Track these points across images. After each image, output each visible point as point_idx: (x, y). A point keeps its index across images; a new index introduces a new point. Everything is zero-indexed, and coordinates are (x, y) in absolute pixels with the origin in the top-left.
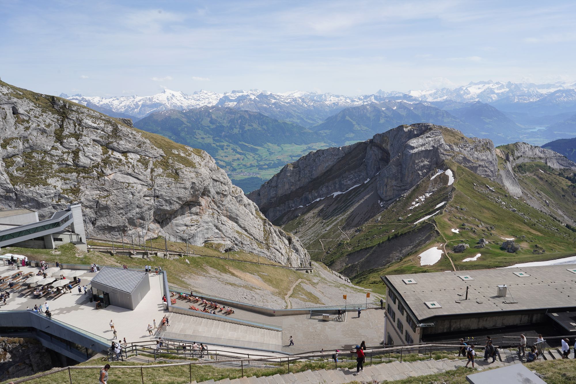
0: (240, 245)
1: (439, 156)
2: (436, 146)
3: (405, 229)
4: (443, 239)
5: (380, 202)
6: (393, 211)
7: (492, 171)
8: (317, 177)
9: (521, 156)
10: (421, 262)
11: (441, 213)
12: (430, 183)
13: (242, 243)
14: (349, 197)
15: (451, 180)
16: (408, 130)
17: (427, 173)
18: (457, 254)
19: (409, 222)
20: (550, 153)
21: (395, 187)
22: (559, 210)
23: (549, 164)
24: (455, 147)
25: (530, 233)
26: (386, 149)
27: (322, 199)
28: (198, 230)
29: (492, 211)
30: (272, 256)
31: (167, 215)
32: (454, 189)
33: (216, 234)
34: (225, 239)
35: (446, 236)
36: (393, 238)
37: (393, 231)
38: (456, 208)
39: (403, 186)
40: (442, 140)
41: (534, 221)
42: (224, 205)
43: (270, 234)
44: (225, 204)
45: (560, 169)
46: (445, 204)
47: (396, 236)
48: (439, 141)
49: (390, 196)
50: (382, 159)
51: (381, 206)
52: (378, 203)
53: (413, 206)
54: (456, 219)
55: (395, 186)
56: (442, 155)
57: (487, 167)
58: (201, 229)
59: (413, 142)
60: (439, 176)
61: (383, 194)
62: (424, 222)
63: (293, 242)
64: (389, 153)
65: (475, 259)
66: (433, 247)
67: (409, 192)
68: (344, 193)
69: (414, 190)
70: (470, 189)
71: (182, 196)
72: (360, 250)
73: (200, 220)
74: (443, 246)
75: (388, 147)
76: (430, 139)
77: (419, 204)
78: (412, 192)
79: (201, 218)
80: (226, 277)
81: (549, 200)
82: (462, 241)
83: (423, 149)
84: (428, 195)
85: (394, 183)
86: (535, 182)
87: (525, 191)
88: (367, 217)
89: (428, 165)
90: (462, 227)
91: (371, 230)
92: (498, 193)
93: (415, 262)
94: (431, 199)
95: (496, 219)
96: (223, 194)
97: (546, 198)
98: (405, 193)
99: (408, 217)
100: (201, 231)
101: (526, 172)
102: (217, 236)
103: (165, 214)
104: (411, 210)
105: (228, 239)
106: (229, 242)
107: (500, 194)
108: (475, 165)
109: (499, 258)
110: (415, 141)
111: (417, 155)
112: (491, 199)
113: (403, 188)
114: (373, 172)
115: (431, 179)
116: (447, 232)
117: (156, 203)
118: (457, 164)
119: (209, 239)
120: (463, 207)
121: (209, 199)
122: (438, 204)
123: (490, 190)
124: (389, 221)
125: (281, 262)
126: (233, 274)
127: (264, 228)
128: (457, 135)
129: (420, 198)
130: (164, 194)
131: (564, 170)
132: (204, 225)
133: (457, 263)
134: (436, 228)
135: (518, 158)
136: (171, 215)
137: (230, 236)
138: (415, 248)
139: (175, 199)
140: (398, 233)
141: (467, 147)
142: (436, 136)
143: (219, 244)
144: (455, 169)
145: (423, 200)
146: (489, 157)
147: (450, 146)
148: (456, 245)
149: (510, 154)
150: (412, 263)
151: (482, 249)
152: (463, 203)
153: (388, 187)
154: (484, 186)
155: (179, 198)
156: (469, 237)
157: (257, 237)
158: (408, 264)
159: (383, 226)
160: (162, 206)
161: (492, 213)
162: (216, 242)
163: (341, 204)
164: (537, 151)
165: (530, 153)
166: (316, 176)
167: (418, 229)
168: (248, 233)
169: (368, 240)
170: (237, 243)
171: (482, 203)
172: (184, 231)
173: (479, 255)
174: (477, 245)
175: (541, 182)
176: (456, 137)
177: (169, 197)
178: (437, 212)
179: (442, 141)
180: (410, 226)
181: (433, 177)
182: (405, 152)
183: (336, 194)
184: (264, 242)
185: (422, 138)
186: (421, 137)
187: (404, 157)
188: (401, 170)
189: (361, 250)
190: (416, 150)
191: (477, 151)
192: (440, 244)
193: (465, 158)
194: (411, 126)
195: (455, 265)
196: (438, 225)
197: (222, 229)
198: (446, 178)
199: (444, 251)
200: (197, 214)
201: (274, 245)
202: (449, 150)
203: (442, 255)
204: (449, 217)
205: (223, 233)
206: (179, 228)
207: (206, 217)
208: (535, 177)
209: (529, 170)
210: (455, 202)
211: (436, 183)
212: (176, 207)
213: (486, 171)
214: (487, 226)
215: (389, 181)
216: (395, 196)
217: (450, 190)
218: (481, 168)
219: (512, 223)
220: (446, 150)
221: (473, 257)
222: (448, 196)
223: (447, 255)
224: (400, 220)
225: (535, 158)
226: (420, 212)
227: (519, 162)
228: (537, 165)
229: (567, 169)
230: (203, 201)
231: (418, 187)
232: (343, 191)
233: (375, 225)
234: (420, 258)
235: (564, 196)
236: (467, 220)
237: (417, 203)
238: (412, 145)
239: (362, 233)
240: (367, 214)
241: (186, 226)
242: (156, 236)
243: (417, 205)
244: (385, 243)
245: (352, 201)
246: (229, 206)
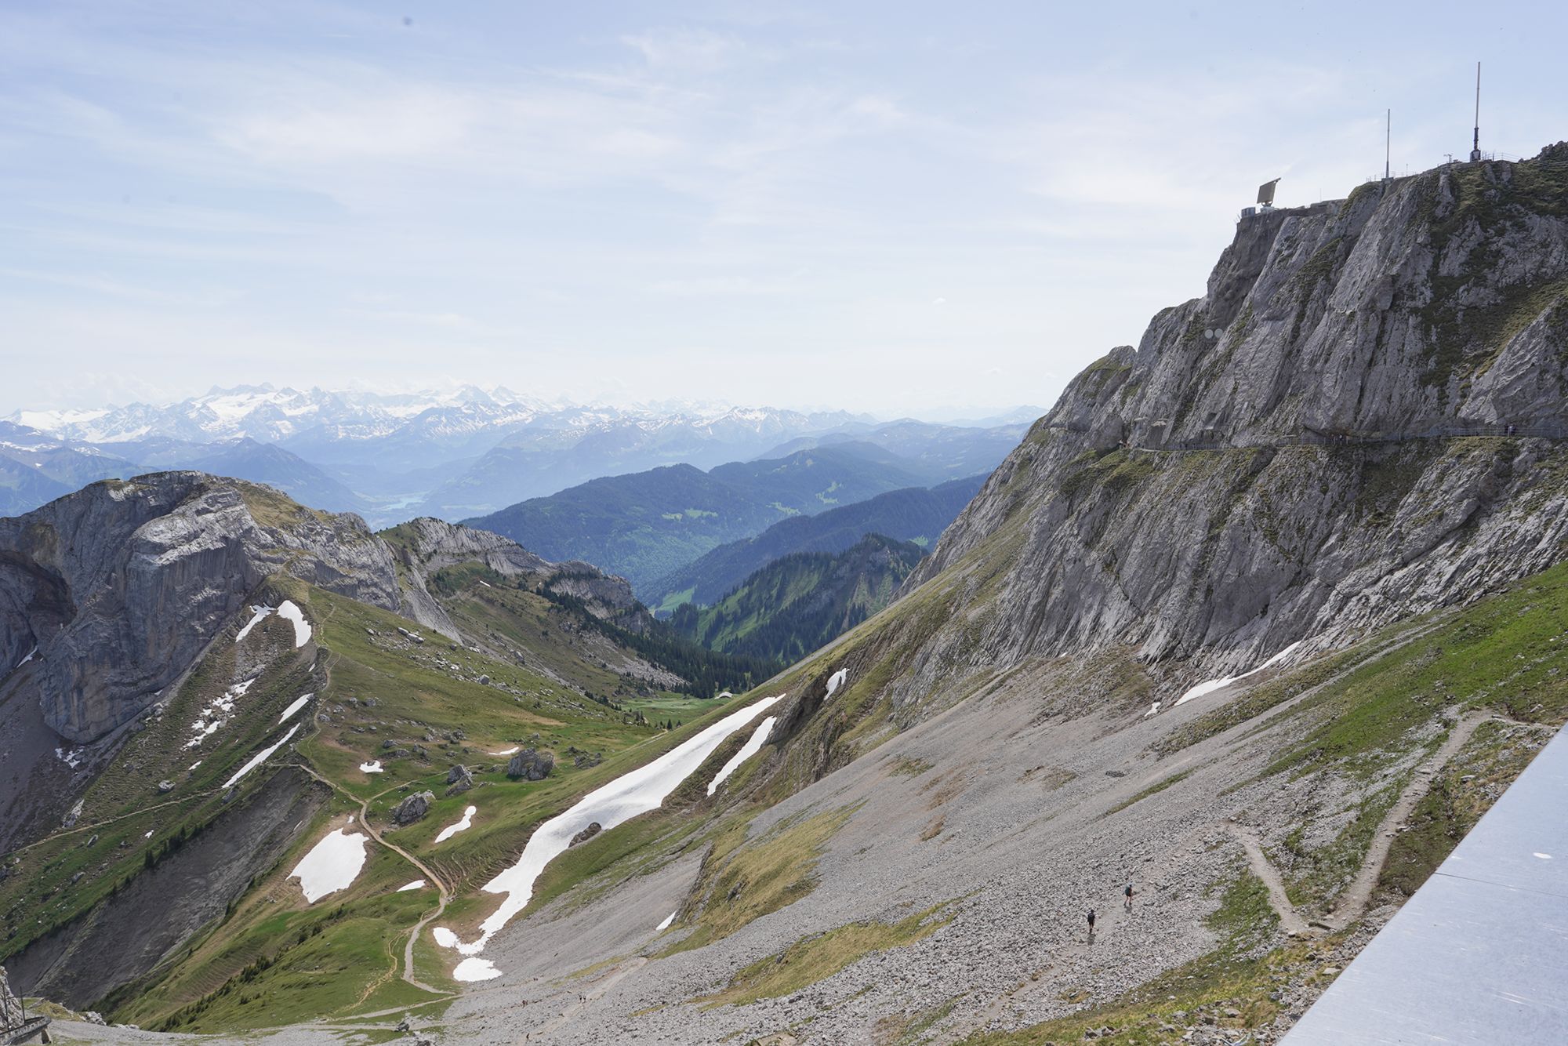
1: (247, 565)
2: (233, 536)
3: (196, 812)
4: (350, 801)
5: (65, 754)
6: (128, 771)
7: (389, 595)
9: (435, 552)
10: (305, 893)
11: (311, 729)
12: (239, 653)
15: (303, 633)
16: (127, 497)
17: (218, 624)
18: (409, 828)
19: (201, 789)
20: (490, 538)
21: (115, 690)
22: (546, 669)
23: (493, 566)
24: (286, 536)
25: (543, 727)
26: (46, 567)
29: (439, 691)
32: (321, 653)
35: (353, 788)
36: (165, 855)
37: (149, 834)
38: (349, 704)
39: (145, 678)
40: (248, 517)
41: (533, 696)
45: (517, 575)
46: (310, 701)
47: (177, 845)
48: (238, 520)
49: (98, 724)
50: (36, 605)
51: (72, 765)
52: (56, 759)
53: (198, 733)
54: (361, 736)
55: (116, 684)
56: (257, 562)
57: (375, 585)
59: (158, 531)
60: (262, 626)
61: (69, 722)
62: (262, 769)
64: (63, 581)
65: (465, 824)
66: (328, 833)
67: (173, 694)
69: (188, 683)
70: (363, 645)
72: (27, 947)
74: (357, 820)
75: (59, 560)
76: (210, 516)
77: (216, 723)
78: (181, 691)
81: (521, 650)
82: (405, 790)
83: (194, 547)
84: (240, 690)
85: (109, 674)
86: (480, 612)
87: (467, 637)
88: (20, 821)
89: (218, 598)
90: (385, 753)
91: (53, 860)
92: (433, 643)
93: (287, 900)
94: (256, 700)
95: (457, 710)
97: (514, 645)
98: (158, 699)
99: (193, 773)
101: (454, 591)
104: (195, 748)
107: (439, 646)
108: (347, 581)
109: (529, 797)
110: (162, 527)
111: (179, 572)
112: (424, 662)
113: (145, 684)
114: (9, 657)
115: (239, 638)
116: (350, 778)
118: (304, 584)
120: (367, 697)
122: (285, 707)
123: (413, 640)
124: (121, 808)
128: (282, 502)
129: (215, 703)
131: (524, 576)
133: (424, 852)
134: (316, 776)
135: (429, 556)
138: (259, 861)
140: (183, 832)
141: (318, 534)
142: (225, 507)
144: (304, 596)
145: (226, 708)
146: (375, 556)
147: (272, 533)
148: (396, 806)
149: (409, 550)
150: (276, 908)
151: (471, 793)
152: (362, 685)
153: (87, 693)
154: (395, 632)
156: (416, 774)
158: (264, 916)
159: (98, 830)
161: (440, 696)
164: (462, 535)
165: (450, 544)
167: (250, 798)
169: (53, 899)
171: (408, 675)
173: (471, 810)
174: (449, 788)
175: (493, 611)
176: (283, 507)
178: (293, 731)
179: (249, 521)
180: (209, 801)
181: (244, 633)
182: (132, 565)
185: (183, 515)
186: (178, 515)
187: (133, 582)
188: (129, 626)
189: (34, 943)
190: (171, 556)
191: (343, 543)
192: (344, 816)
193: (319, 565)
194: (132, 481)
195: (422, 860)
196: (317, 766)
198: (285, 629)
199: (365, 833)
202: (273, 547)
203: (366, 845)
204: (337, 733)
208: (475, 599)
209: (459, 586)
210: (340, 688)
211: (256, 649)
213: (377, 597)
214: (445, 732)
215: (89, 671)
216: (119, 718)
217: (313, 659)
218: (362, 590)
219: (494, 712)
220: (264, 547)
221: (457, 820)
222: (310, 677)
223: (380, 840)
224: (167, 791)
225: (463, 555)
226: (231, 745)
227: (435, 565)
228: (473, 572)
229: (530, 574)
231: (199, 671)
233: (65, 838)
234: (297, 881)
235: (545, 634)
236: (389, 729)
237: (211, 720)
238: (156, 540)
239: (17, 883)
240: (16, 809)
243: (212, 728)
244: (135, 884)
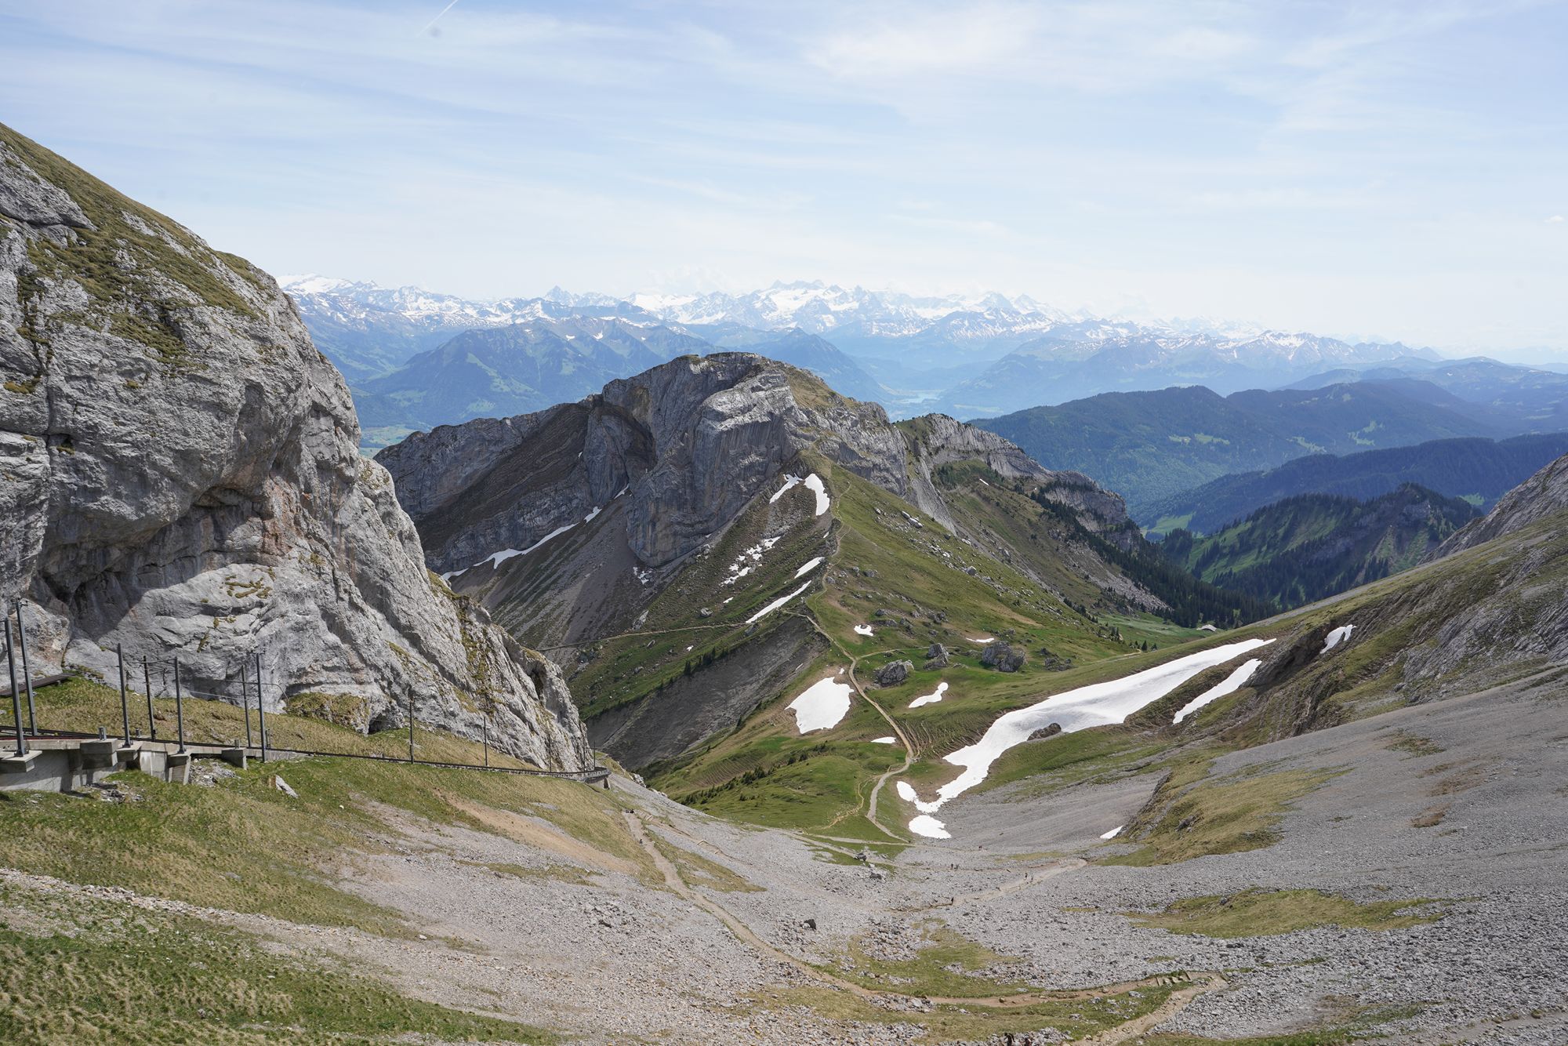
0: (406, 699)
1: (785, 439)
2: (777, 412)
3: (724, 638)
4: (842, 655)
5: (640, 572)
6: (680, 594)
7: (897, 480)
8: (438, 509)
9: (943, 446)
10: (798, 724)
11: (819, 588)
12: (771, 513)
13: (412, 694)
14: (545, 564)
15: (823, 504)
16: (702, 371)
17: (758, 485)
18: (888, 690)
19: (730, 620)
20: (994, 440)
21: (678, 528)
22: (1030, 571)
23: (994, 467)
24: (819, 417)
25: (1020, 624)
26: (640, 422)
27: (458, 573)
28: (265, 632)
29: (929, 574)
30: (505, 738)
31: (116, 553)
32: (835, 524)
33: (330, 653)
34: (363, 676)
35: (847, 645)
36: (699, 667)
37: (690, 648)
38: (852, 571)
39: (700, 522)
40: (791, 398)
41: (1014, 594)
42: (342, 527)
43: (490, 655)
44: (345, 522)
45: (1015, 478)
46: (822, 563)
47: (708, 661)
48: (782, 399)
49: (664, 553)
50: (631, 451)
51: (644, 582)
52: (633, 575)
53: (733, 574)
54: (858, 601)
55: (679, 523)
56: (793, 438)
57: (887, 470)
58: (276, 624)
59: (722, 402)
60: (791, 493)
61: (644, 548)
62: (777, 613)
63: (552, 683)
64: (651, 435)
65: (936, 697)
66: (822, 678)
67: (719, 539)
68: (525, 552)
69: (730, 532)
70: (870, 522)
71: (203, 446)
72: (602, 713)
73: (268, 582)
74: (846, 673)
75: (650, 418)
76: (761, 394)
77: (747, 568)
78: (724, 537)
79: (272, 575)
80: (461, 837)
81: (1009, 549)
82: (889, 655)
83: (747, 419)
84: (768, 544)
85: (675, 515)
86: (977, 508)
87: (961, 529)
88: (606, 618)
89: (760, 464)
90: (876, 620)
91: (624, 653)
92: (930, 530)
93: (784, 726)
94: (779, 555)
95: (944, 594)
96: (340, 473)
97: (1003, 544)
98: (707, 541)
99: (726, 606)
100: (278, 636)
101: (955, 485)
102: (335, 661)
103: (105, 546)
104: (730, 586)
105: (373, 675)
106: (374, 690)
107: (935, 533)
108: (864, 463)
109: (997, 686)
110: (725, 399)
111: (733, 438)
112: (920, 546)
113: (699, 527)
114: (610, 489)
115: (772, 500)
116: (845, 636)
117: (61, 476)
118: (829, 461)
119: (303, 680)
120: (868, 568)
121: (293, 491)
122: (801, 564)
123: (913, 524)
124: (673, 623)
125: (536, 759)
126: (476, 824)
127: (464, 631)
128: (819, 387)
129: (749, 552)
130: (109, 425)
131: (1022, 480)
132: (286, 606)
133: (898, 713)
134: (818, 629)
135: (937, 450)
136: (132, 551)
137: (381, 664)
138: (766, 689)
139: (167, 461)
140: (714, 651)
141: (845, 418)
142: (774, 387)
143: (343, 699)
144: (827, 472)
145: (756, 557)
146: (890, 444)
147: (808, 413)
148: (880, 668)
149: (920, 442)
150: (774, 731)
151: (946, 671)
152: (865, 557)
153: (659, 527)
154: (898, 515)
155: (185, 457)
156: (901, 644)
157: (451, 667)
158: (765, 734)
159: (656, 637)
160: (95, 494)
161: (929, 579)
162: (330, 691)
163: (520, 587)
164: (969, 434)
165: (957, 441)
166: (434, 506)
167: (765, 636)
168: (421, 652)
169: (621, 682)
170: (397, 690)
171: (904, 555)
172: (202, 639)
173: (944, 686)
174: (927, 662)
175: (988, 509)
176: (819, 391)
177: (135, 445)
178: (805, 586)
179: (791, 401)
180: (735, 631)
181: (777, 496)
182: (700, 428)
183: (500, 557)
184: (474, 686)
185: (741, 390)
186: (738, 389)
187: (699, 442)
188: (693, 478)
189: (605, 711)
190: (729, 424)
191: (865, 429)
192: (836, 668)
193: (843, 446)
194: (707, 358)
195: (896, 720)
196: (820, 620)
197: (353, 628)
198: (809, 498)
199: (852, 686)
200: (249, 556)
201: (506, 695)
202: (807, 425)
203: (851, 696)
204: (840, 595)
205: (355, 648)
206: (176, 623)
207: (291, 572)
208: (973, 495)
209: (960, 481)
210: (847, 557)
211: (784, 512)
212: (166, 505)
213: (887, 481)
214: (930, 612)
215: (662, 510)
216: (678, 551)
217: (828, 527)
218: (876, 473)
219: (976, 602)
220: (800, 425)
221: (931, 692)
222: (824, 543)
223: (863, 694)
224: (705, 617)
225: (968, 452)
226: (757, 589)
227: (941, 459)
228: (975, 469)
229: (1027, 478)
230: (279, 495)
231: (740, 523)
232: (523, 546)
233: (633, 637)
234: (793, 713)
235: (1034, 537)
236: (882, 600)
237: (743, 566)
238: (719, 409)
239: (599, 665)
240: (604, 608)
241: (209, 610)
242: (53, 670)
243: (744, 572)
244: (676, 685)
245: (553, 573)
246: (360, 534)
